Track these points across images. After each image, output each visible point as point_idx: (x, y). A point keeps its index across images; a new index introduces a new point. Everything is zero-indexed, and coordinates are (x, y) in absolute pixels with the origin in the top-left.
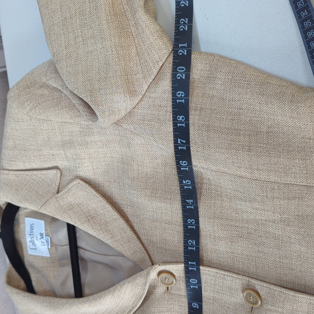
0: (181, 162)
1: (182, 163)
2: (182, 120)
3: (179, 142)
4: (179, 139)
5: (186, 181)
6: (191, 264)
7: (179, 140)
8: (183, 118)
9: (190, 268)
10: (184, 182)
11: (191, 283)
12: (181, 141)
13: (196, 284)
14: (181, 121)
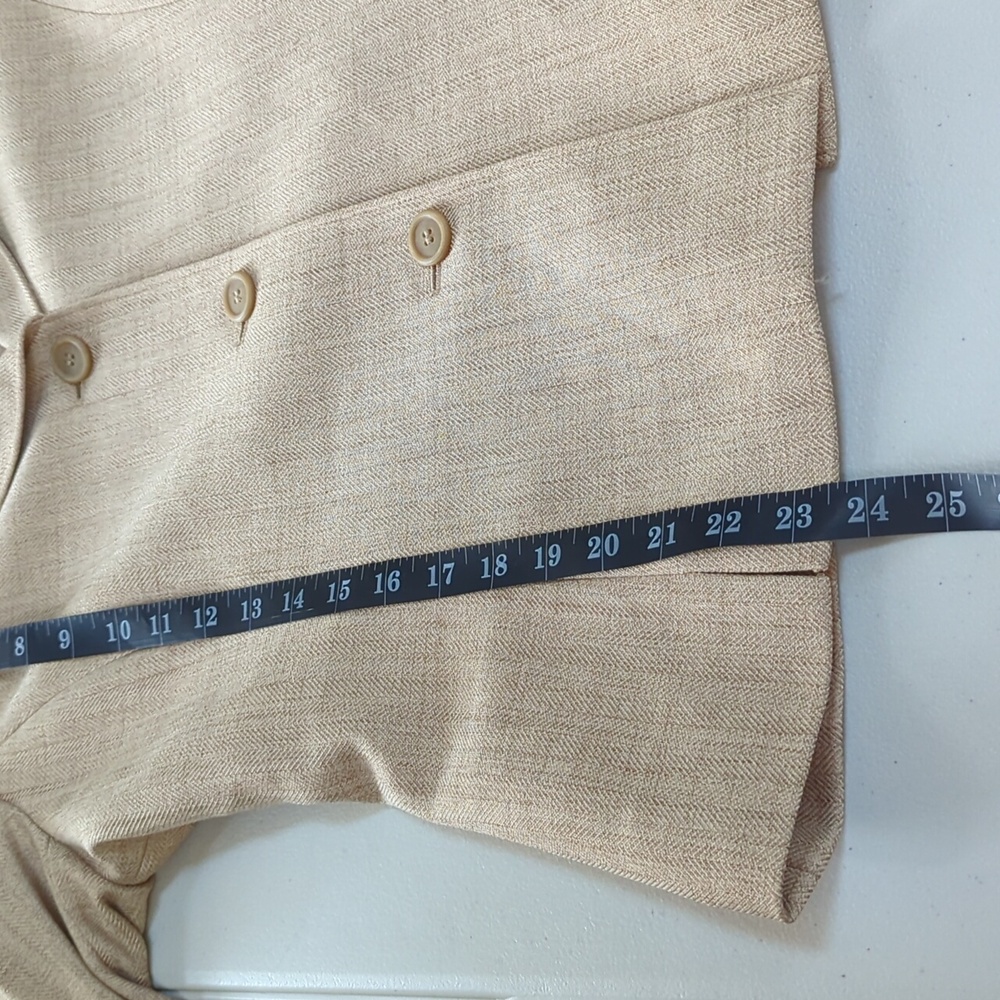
0: (398, 574)
1: (394, 577)
2: (497, 569)
3: (446, 566)
4: (453, 564)
5: (347, 588)
6: (163, 620)
7: (450, 565)
8: (501, 570)
9: (153, 618)
10: (345, 582)
11: (119, 624)
12: (448, 570)
13: (121, 637)
14: (496, 566)
